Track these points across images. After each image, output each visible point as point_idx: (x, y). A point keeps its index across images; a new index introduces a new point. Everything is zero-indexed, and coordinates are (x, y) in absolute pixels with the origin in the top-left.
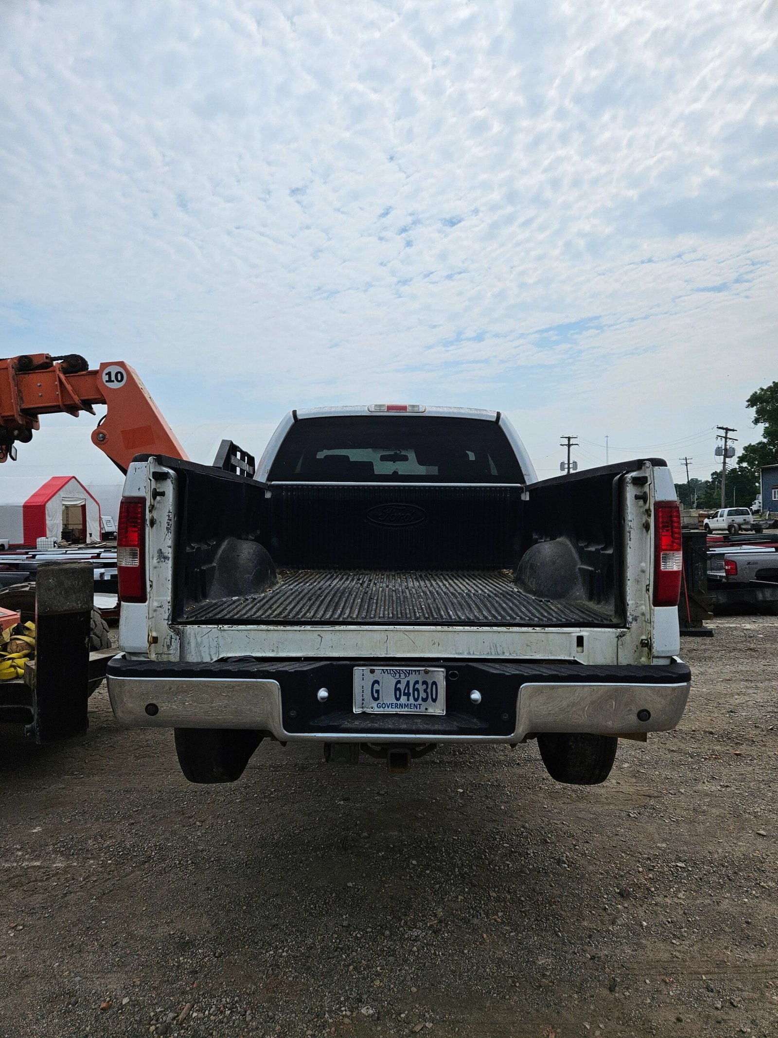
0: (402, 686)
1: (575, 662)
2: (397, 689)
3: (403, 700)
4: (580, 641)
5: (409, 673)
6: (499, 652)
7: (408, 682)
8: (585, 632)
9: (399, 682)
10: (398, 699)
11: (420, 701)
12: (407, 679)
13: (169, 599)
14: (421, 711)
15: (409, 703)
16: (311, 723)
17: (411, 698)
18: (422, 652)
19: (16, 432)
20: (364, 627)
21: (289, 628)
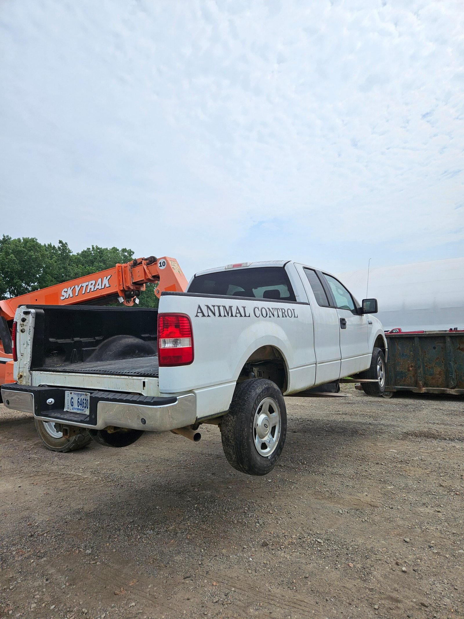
0: (79, 400)
1: (140, 394)
2: (78, 402)
3: (79, 407)
4: (144, 383)
6: (118, 388)
7: (81, 399)
8: (146, 379)
9: (79, 399)
10: (78, 406)
11: (84, 408)
13: (29, 360)
14: (83, 412)
15: (81, 408)
16: (42, 413)
17: (82, 406)
18: (94, 386)
19: (132, 293)
20: (77, 374)
21: (57, 373)
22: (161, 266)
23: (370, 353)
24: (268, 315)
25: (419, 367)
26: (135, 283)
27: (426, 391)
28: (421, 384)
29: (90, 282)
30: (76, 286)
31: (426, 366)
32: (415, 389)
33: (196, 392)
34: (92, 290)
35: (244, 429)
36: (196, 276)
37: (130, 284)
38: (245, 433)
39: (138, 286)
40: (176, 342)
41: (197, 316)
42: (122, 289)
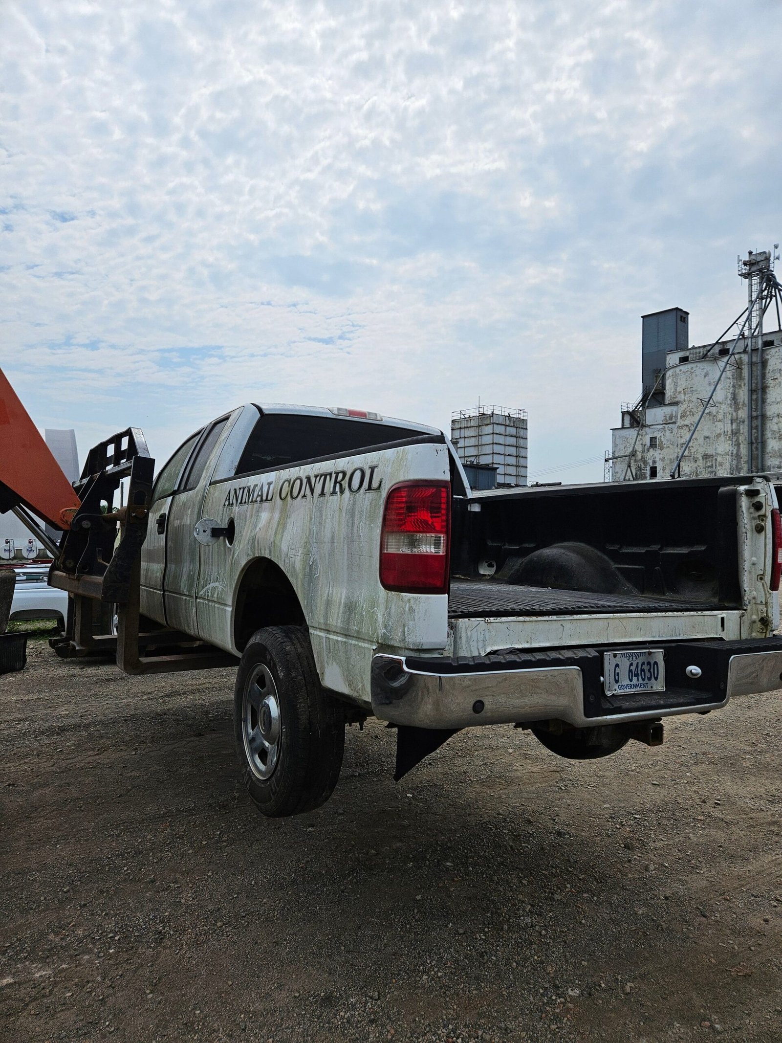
0: (633, 668)
1: (721, 639)
2: (630, 671)
3: (635, 681)
4: (723, 619)
5: (639, 655)
7: (638, 663)
8: (724, 614)
9: (631, 664)
10: (631, 680)
11: (646, 681)
14: (648, 690)
15: (639, 683)
16: (603, 706)
17: (640, 677)
18: (630, 637)
20: (579, 617)
21: (540, 618)
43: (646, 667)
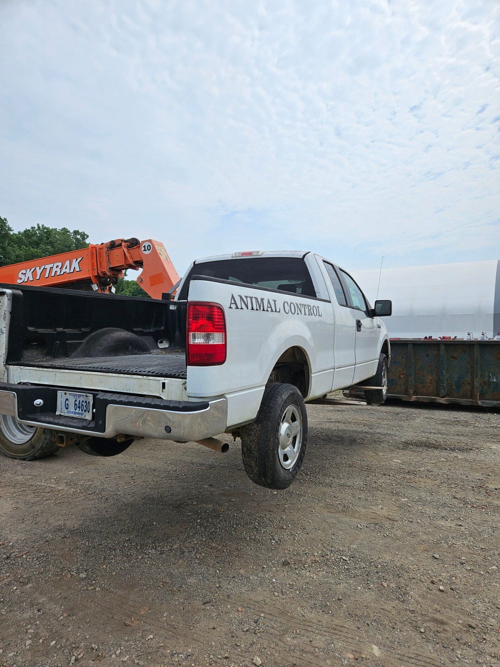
0: (77, 403)
1: (160, 398)
2: (75, 404)
4: (164, 384)
5: (80, 396)
6: (128, 389)
7: (80, 401)
8: (167, 380)
9: (76, 401)
10: (76, 410)
11: (83, 412)
12: (79, 399)
13: (4, 352)
14: (83, 417)
15: (79, 412)
16: (28, 416)
17: (80, 409)
18: (95, 386)
19: (108, 280)
20: (72, 371)
21: (44, 369)
22: (145, 250)
23: (377, 359)
24: (296, 312)
25: (411, 375)
26: (112, 269)
27: (416, 400)
28: (411, 393)
29: (56, 264)
30: (38, 268)
31: (418, 374)
32: (404, 397)
33: (228, 396)
34: (58, 274)
35: (270, 439)
36: (196, 263)
37: (106, 269)
38: (271, 444)
39: (115, 272)
40: (208, 338)
41: (230, 308)
42: (96, 274)
43: (84, 404)
